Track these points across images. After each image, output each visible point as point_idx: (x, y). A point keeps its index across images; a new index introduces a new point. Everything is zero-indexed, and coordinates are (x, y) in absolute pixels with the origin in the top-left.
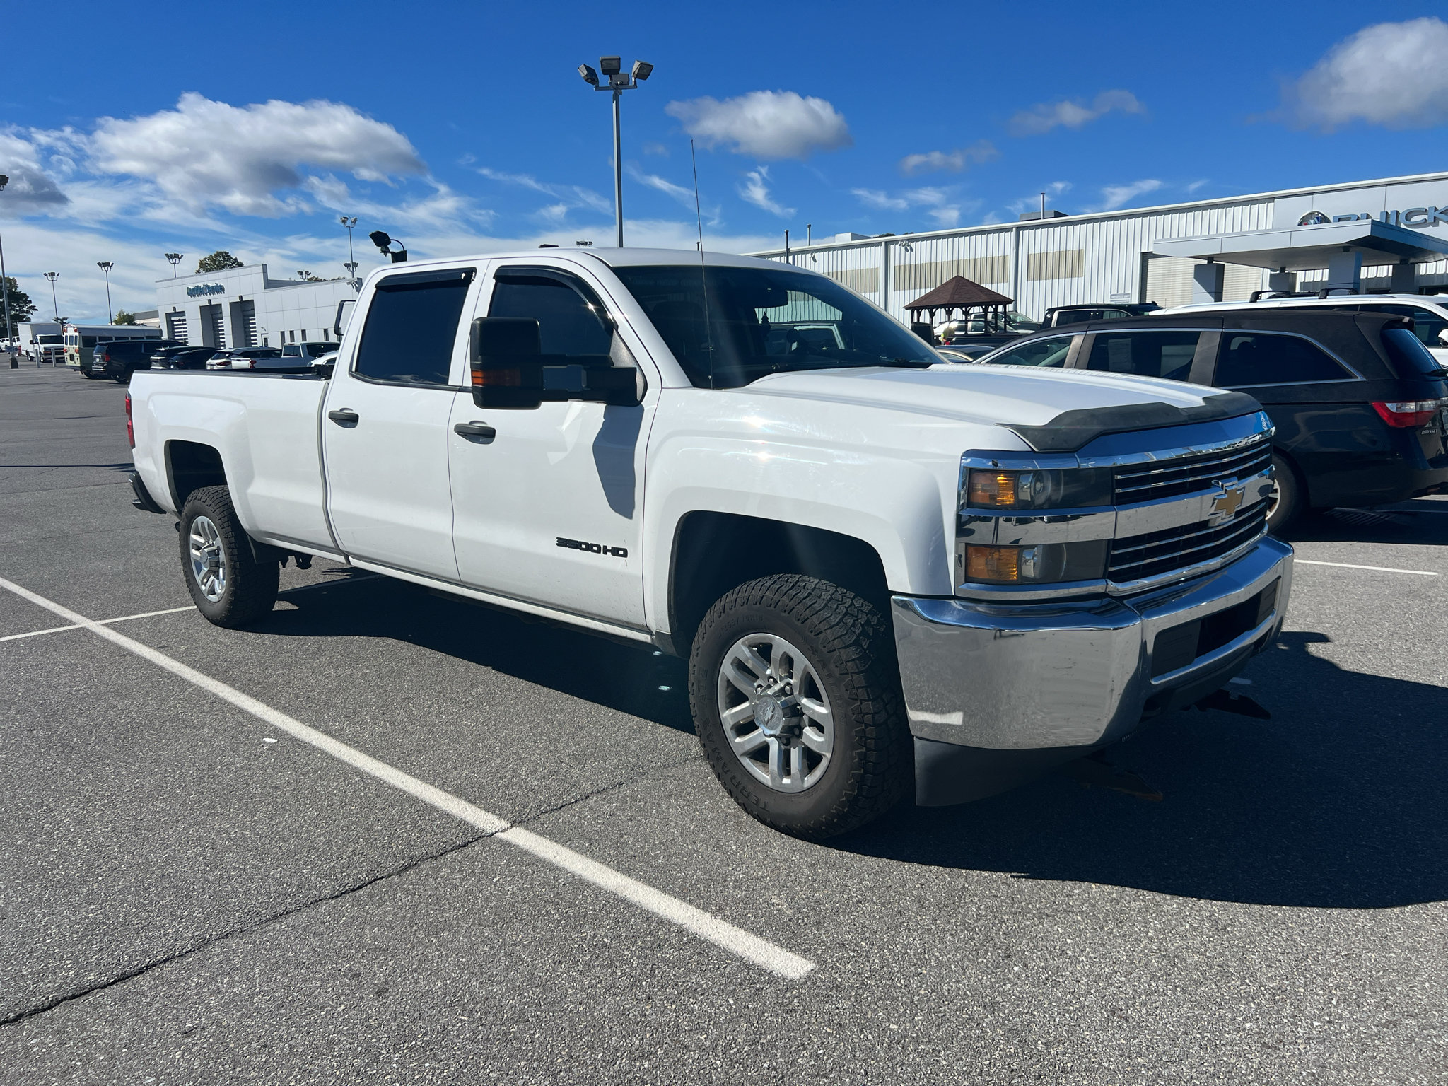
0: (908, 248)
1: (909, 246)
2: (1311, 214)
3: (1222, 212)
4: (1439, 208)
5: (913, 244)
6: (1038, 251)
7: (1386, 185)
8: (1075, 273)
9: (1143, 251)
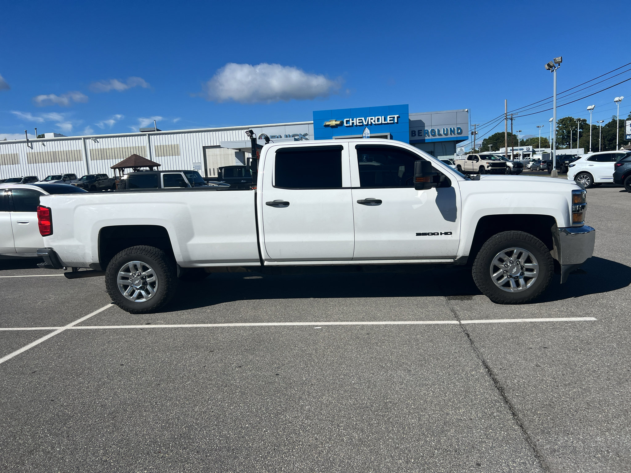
0: (96, 141)
1: (96, 140)
2: (262, 134)
3: (231, 132)
4: (302, 134)
5: (98, 140)
6: (159, 145)
7: (285, 125)
8: (176, 154)
9: (203, 146)
